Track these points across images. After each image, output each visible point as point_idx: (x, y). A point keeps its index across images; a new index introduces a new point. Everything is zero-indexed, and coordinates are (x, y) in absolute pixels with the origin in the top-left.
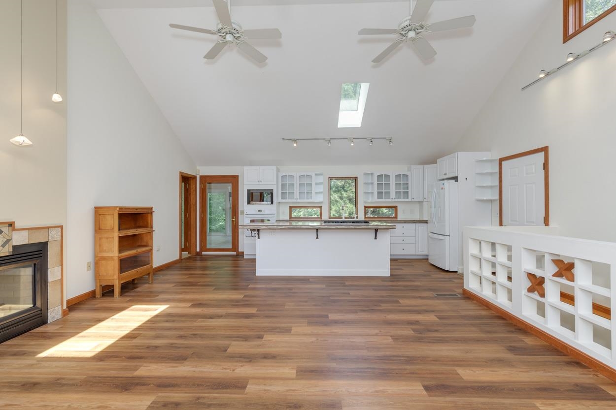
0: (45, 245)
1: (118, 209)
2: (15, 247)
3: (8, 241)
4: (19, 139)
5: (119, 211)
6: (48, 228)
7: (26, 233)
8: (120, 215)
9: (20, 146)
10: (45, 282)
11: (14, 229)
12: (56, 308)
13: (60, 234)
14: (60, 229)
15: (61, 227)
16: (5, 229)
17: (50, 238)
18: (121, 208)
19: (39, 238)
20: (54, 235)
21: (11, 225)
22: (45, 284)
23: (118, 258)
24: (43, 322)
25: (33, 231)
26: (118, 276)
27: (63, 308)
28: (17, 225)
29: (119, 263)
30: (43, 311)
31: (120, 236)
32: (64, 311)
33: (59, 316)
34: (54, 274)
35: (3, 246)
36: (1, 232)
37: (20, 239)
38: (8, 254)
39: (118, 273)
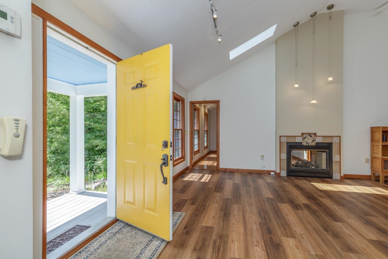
0: (331, 144)
1: (382, 128)
2: (317, 143)
3: (314, 140)
4: (314, 102)
5: (383, 129)
6: (332, 137)
7: (321, 138)
8: (383, 131)
9: (314, 104)
10: (331, 160)
11: (316, 136)
12: (337, 174)
13: (339, 140)
14: (339, 137)
15: (340, 137)
16: (313, 136)
17: (333, 141)
18: (383, 128)
19: (328, 141)
20: (336, 140)
21: (315, 134)
22: (331, 161)
23: (382, 159)
24: (331, 177)
25: (325, 137)
26: (382, 170)
27: (340, 175)
28: (318, 134)
29: (383, 162)
30: (330, 173)
31: (383, 145)
32: (341, 177)
33: (339, 178)
34: (335, 158)
35: (312, 142)
36: (311, 137)
37: (319, 140)
38: (314, 145)
39: (382, 168)
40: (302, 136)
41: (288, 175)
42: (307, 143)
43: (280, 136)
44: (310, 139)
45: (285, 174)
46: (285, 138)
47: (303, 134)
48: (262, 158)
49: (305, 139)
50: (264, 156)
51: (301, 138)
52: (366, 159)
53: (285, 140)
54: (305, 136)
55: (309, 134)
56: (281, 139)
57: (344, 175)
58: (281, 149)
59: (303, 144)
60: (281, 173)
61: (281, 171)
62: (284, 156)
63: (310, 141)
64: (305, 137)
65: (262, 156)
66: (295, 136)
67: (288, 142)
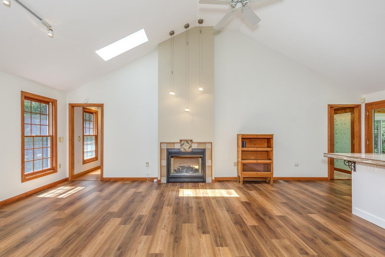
0: (205, 150)
1: (241, 135)
2: (193, 149)
4: (187, 110)
6: (206, 143)
7: (196, 144)
8: (242, 138)
10: (205, 165)
11: (192, 143)
12: (209, 178)
13: (211, 146)
14: (211, 144)
15: (211, 143)
16: (190, 142)
17: (206, 147)
18: (243, 135)
19: (202, 147)
20: (208, 146)
21: (191, 141)
23: (241, 162)
24: (204, 181)
25: (199, 144)
26: (241, 172)
27: (212, 179)
28: (194, 141)
29: (242, 165)
30: (204, 177)
31: (242, 151)
32: (212, 180)
33: (210, 181)
34: (208, 163)
35: (189, 148)
36: (188, 143)
37: (195, 146)
38: (190, 151)
39: (241, 171)
40: (180, 143)
41: (168, 182)
42: (184, 149)
43: (161, 143)
44: (187, 146)
45: (165, 181)
46: (165, 145)
47: (181, 141)
48: (147, 165)
49: (183, 146)
50: (148, 163)
51: (179, 145)
52: (235, 163)
53: (165, 147)
54: (183, 142)
55: (186, 140)
56: (162, 145)
57: (215, 178)
58: (162, 155)
59: (181, 150)
60: (162, 180)
61: (162, 178)
62: (164, 163)
63: (188, 147)
64: (183, 144)
65: (147, 163)
66: (174, 143)
67: (168, 149)
